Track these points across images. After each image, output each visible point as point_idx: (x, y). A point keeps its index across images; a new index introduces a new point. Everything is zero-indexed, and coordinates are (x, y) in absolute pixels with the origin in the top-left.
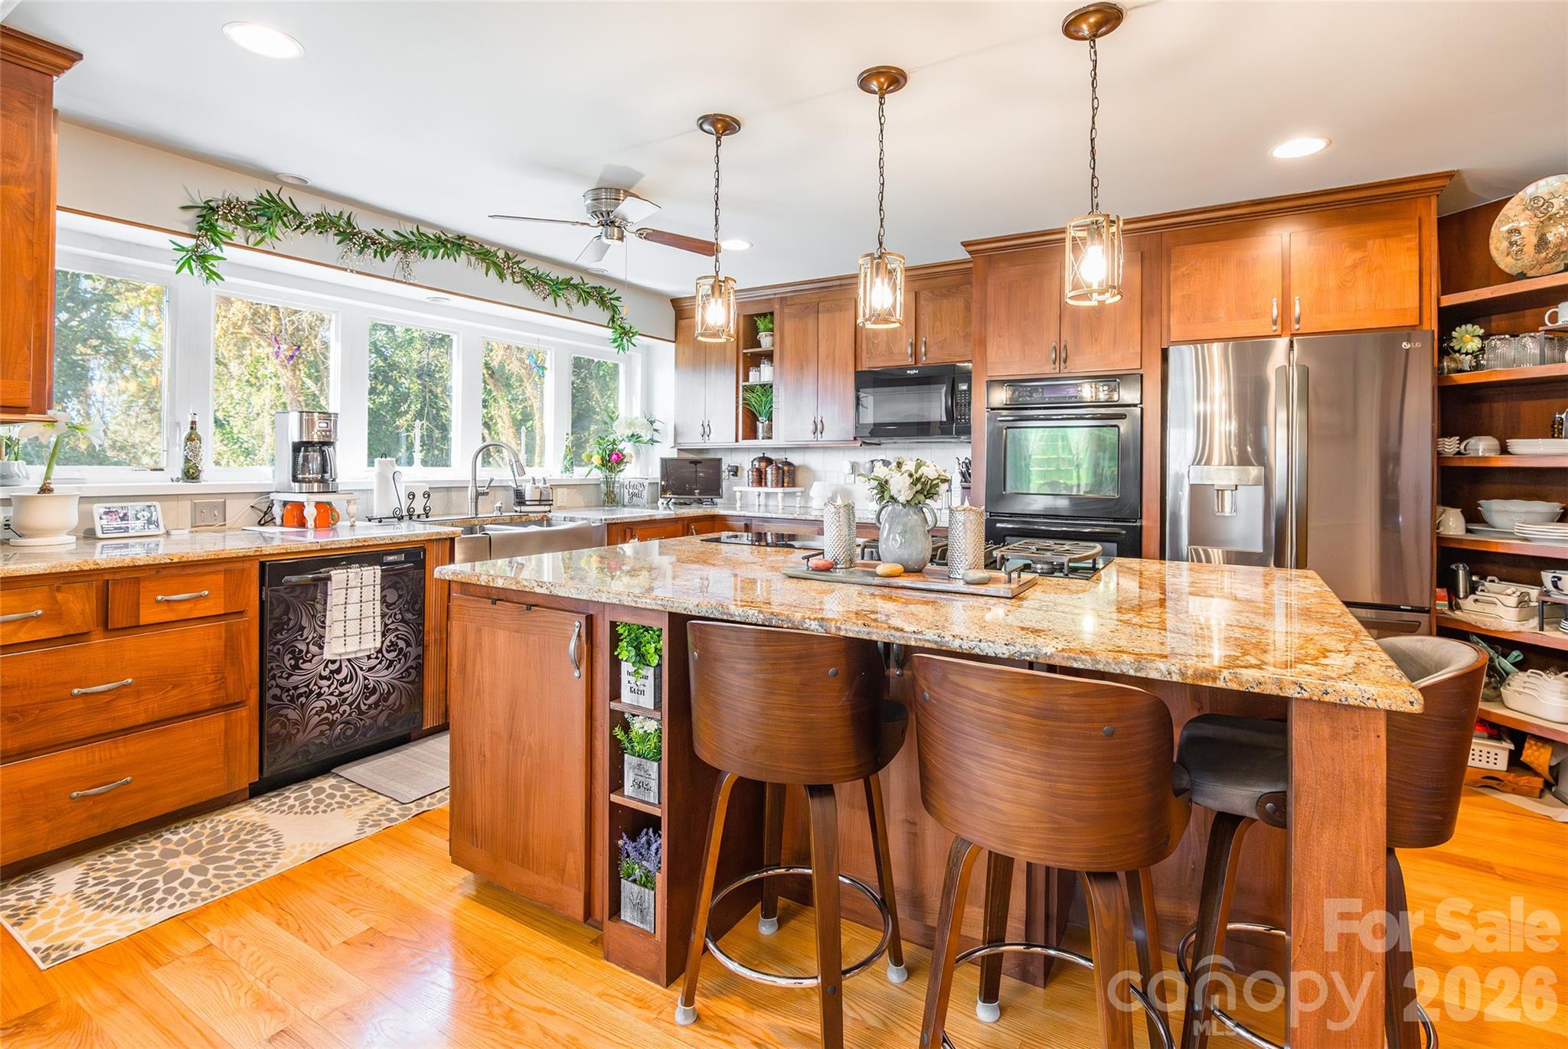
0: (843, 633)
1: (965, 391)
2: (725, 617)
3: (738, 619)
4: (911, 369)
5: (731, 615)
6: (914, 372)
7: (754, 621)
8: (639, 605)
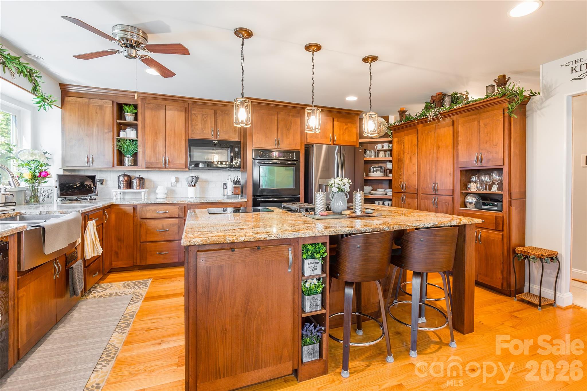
0: (394, 229)
1: (237, 151)
2: (359, 232)
3: (363, 232)
4: (215, 141)
5: (361, 231)
6: (216, 142)
7: (369, 231)
8: (324, 235)
